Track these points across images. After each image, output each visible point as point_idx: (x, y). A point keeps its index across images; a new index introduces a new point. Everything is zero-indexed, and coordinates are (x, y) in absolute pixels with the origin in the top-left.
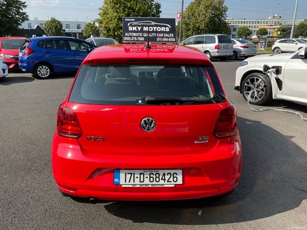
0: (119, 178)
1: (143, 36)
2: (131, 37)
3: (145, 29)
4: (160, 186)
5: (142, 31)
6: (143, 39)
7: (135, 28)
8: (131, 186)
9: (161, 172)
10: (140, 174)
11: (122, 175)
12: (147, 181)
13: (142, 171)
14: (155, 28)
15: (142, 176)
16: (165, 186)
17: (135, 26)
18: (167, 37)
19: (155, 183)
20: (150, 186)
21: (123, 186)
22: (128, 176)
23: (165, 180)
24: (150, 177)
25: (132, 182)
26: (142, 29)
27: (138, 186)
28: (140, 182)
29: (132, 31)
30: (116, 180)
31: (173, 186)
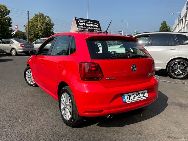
0: (125, 99)
1: (87, 29)
2: (82, 28)
3: (87, 25)
4: (141, 100)
5: (86, 26)
6: (87, 30)
7: (82, 24)
8: (131, 102)
9: (140, 92)
10: (133, 95)
11: (126, 97)
12: (136, 98)
13: (133, 93)
14: (91, 25)
15: (134, 96)
16: (143, 99)
17: (82, 22)
18: (98, 30)
19: (139, 98)
20: (138, 100)
21: (128, 103)
22: (128, 97)
23: (142, 96)
24: (137, 96)
25: (131, 100)
26: (86, 24)
27: (133, 101)
28: (134, 99)
29: (81, 25)
30: (124, 100)
31: (146, 98)
